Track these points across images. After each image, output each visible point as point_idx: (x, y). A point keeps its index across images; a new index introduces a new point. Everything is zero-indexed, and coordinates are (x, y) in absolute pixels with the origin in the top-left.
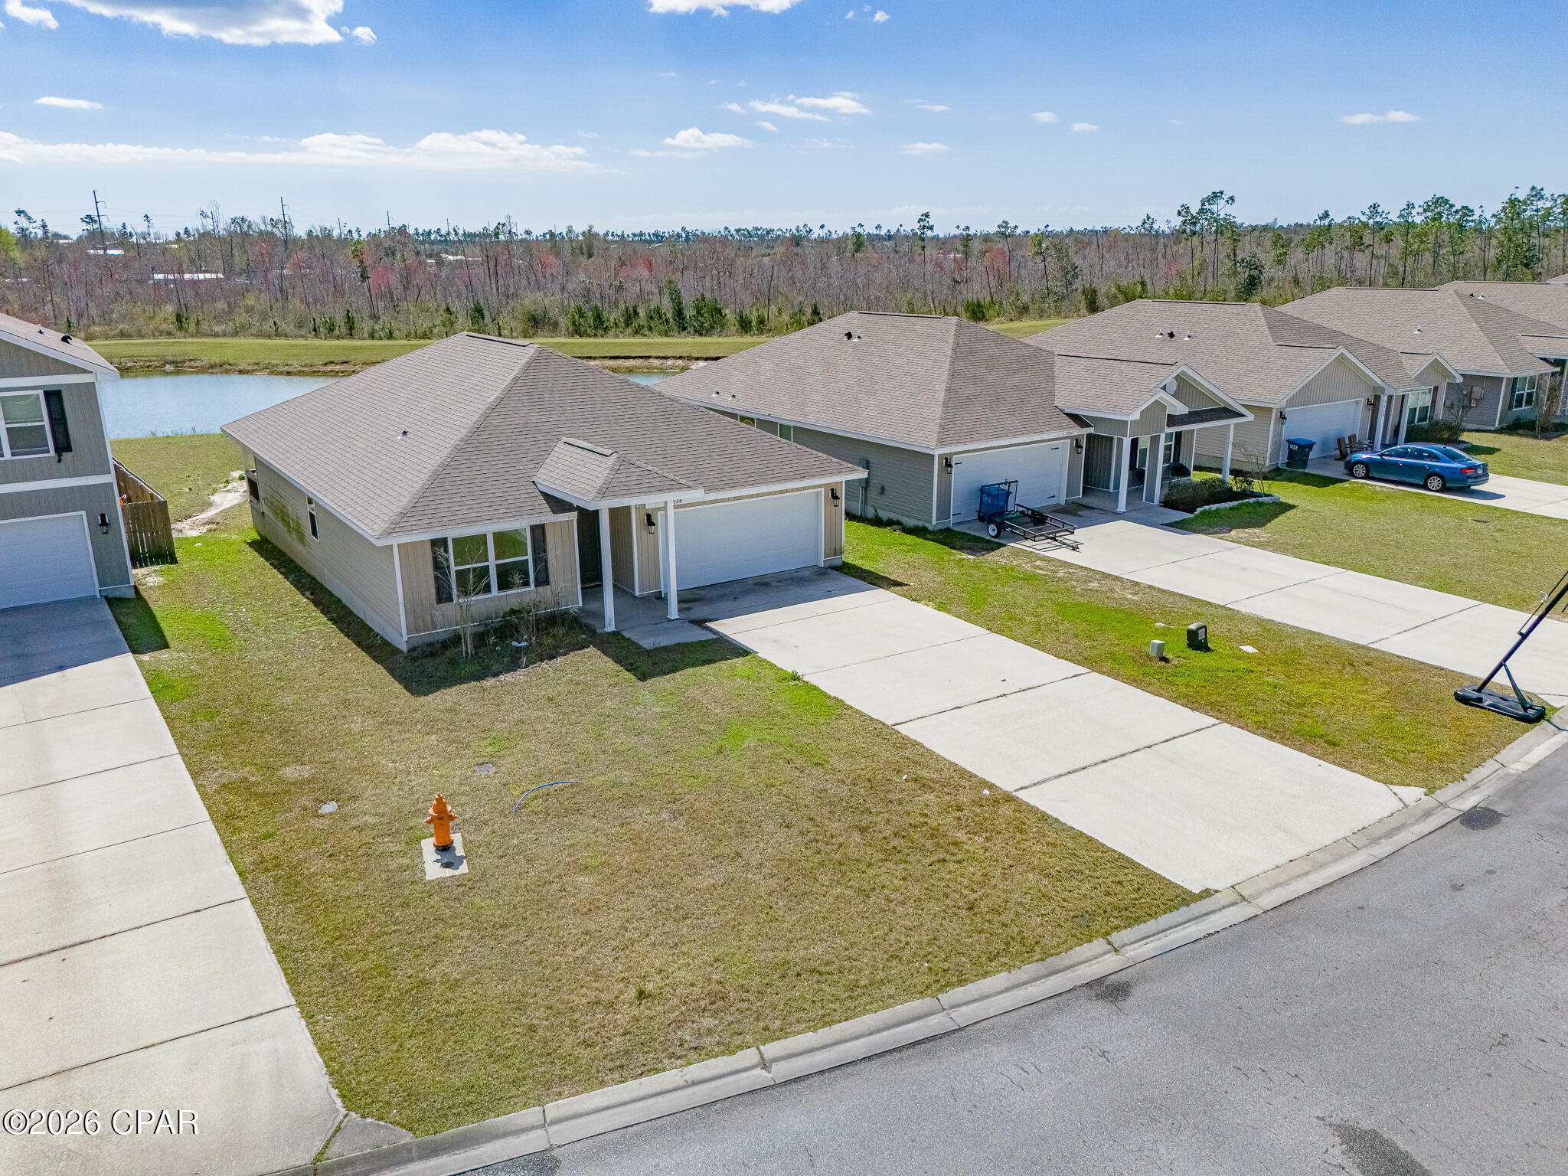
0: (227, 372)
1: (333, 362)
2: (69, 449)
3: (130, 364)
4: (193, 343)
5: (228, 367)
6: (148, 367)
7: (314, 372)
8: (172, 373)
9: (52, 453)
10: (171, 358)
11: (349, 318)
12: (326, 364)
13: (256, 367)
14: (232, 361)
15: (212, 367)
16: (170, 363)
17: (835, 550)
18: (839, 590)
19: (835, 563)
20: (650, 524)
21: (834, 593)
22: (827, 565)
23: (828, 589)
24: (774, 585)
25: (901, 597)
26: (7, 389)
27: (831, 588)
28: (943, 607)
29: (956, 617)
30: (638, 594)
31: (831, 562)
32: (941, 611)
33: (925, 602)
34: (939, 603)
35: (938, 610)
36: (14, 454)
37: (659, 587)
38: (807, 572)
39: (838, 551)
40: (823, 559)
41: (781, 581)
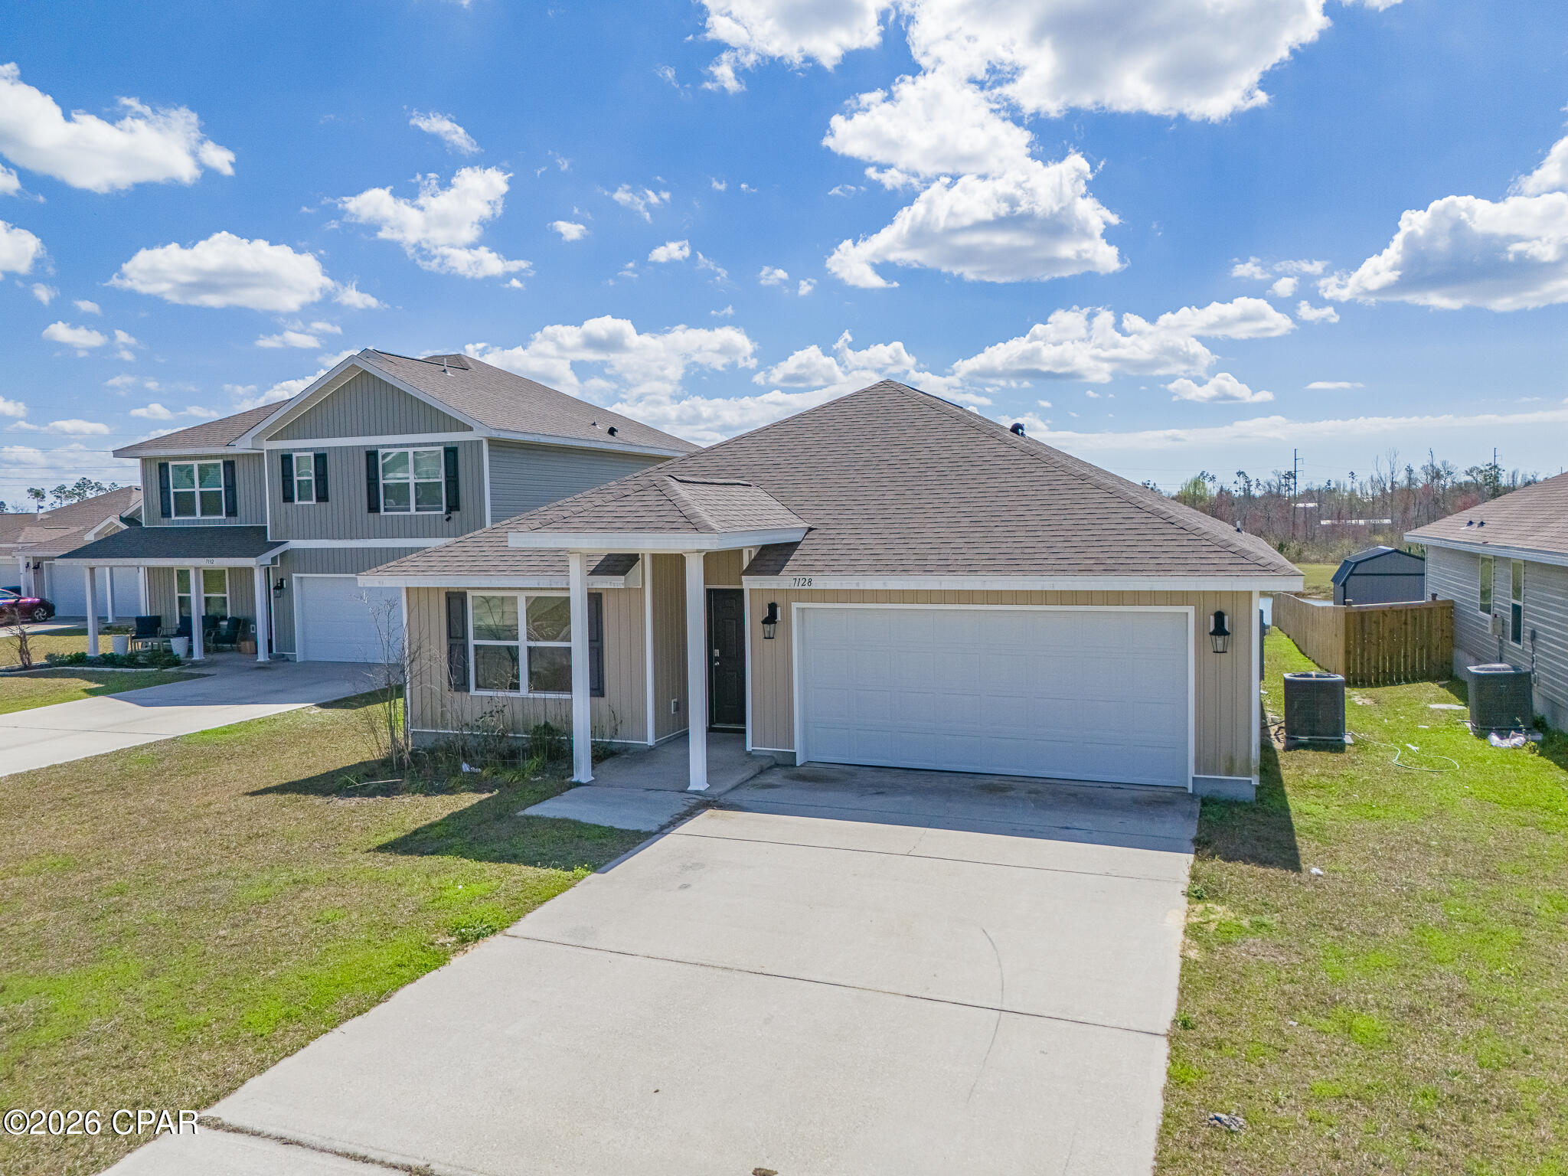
2: (457, 508)
9: (444, 511)
17: (1232, 760)
18: (1090, 832)
19: (1229, 792)
20: (771, 619)
21: (1066, 833)
22: (1205, 790)
23: (1076, 824)
24: (1009, 794)
25: (1184, 881)
26: (420, 445)
27: (1089, 825)
28: (1226, 936)
29: (1187, 965)
30: (749, 748)
31: (1217, 787)
32: (1198, 939)
33: (1219, 908)
34: (1245, 923)
35: (1193, 932)
36: (417, 510)
37: (791, 745)
38: (1135, 794)
39: (1238, 763)
40: (1191, 773)
41: (1037, 792)
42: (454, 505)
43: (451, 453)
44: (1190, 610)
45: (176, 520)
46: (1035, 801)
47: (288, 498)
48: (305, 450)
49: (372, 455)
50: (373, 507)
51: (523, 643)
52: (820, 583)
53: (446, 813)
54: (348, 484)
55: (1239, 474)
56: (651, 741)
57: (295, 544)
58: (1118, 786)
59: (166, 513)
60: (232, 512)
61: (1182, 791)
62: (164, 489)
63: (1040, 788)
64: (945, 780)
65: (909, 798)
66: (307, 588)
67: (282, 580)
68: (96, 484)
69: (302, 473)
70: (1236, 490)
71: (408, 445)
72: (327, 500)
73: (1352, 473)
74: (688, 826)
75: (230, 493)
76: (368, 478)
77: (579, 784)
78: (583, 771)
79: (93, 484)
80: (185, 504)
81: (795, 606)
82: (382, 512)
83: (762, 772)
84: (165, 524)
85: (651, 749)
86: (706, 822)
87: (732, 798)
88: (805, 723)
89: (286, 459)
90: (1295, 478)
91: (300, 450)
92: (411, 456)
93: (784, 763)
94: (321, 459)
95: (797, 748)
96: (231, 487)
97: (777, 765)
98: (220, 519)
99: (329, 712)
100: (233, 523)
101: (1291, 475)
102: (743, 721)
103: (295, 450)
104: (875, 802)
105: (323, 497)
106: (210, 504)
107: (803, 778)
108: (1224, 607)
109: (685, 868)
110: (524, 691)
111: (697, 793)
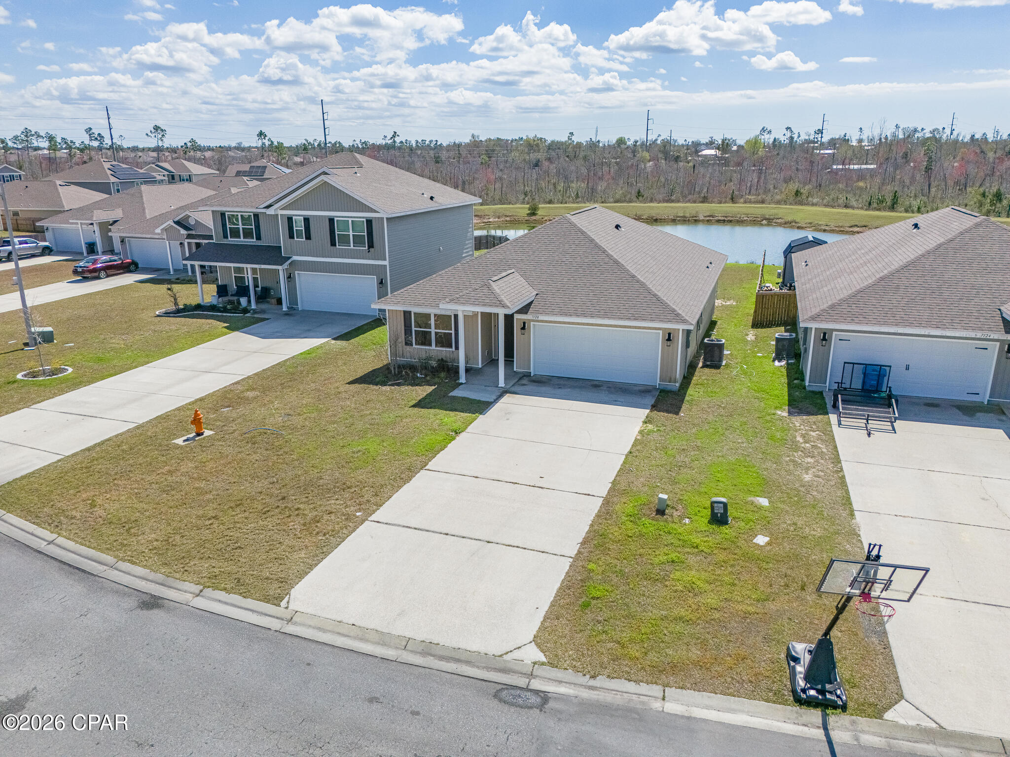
0: (792, 227)
1: (856, 226)
2: (373, 247)
3: (745, 219)
4: (786, 208)
5: (794, 224)
6: (754, 221)
7: (840, 231)
8: (766, 225)
9: (367, 248)
10: (767, 217)
11: (895, 196)
12: (851, 227)
13: (809, 225)
14: (797, 221)
15: (786, 223)
16: (766, 219)
17: (671, 378)
18: (622, 402)
19: (669, 388)
20: (523, 328)
21: (615, 402)
22: (662, 387)
23: (619, 400)
24: (601, 388)
25: (643, 418)
26: (354, 217)
27: (623, 400)
28: (650, 432)
29: (636, 440)
30: (515, 370)
31: (665, 386)
32: (641, 433)
33: (650, 426)
34: (655, 430)
35: (641, 432)
36: (354, 246)
37: (529, 368)
38: (640, 388)
39: (673, 379)
40: (658, 382)
41: (610, 387)
42: (371, 245)
43: (369, 222)
44: (661, 332)
45: (231, 240)
46: (608, 391)
47: (291, 236)
48: (299, 216)
49: (331, 220)
50: (333, 244)
51: (433, 330)
52: (541, 318)
53: (425, 394)
54: (320, 233)
55: (788, 128)
56: (480, 366)
57: (295, 258)
58: (635, 385)
59: (225, 237)
60: (259, 238)
61: (655, 388)
62: (224, 225)
63: (611, 386)
64: (581, 382)
65: (569, 390)
66: (303, 278)
67: (290, 274)
68: (36, 133)
69: (299, 226)
70: (784, 139)
71: (348, 217)
72: (310, 239)
73: (861, 129)
74: (503, 400)
75: (257, 229)
76: (330, 229)
77: (462, 384)
78: (462, 380)
79: (33, 133)
80: (235, 233)
81: (532, 323)
82: (337, 247)
83: (520, 379)
84: (225, 241)
85: (481, 368)
86: (507, 398)
87: (513, 389)
88: (534, 361)
89: (290, 219)
90: (822, 133)
91: (296, 215)
92: (350, 222)
93: (528, 375)
94: (307, 220)
95: (532, 370)
96: (258, 227)
97: (524, 376)
98: (253, 241)
99: (339, 342)
100: (259, 243)
101: (821, 132)
102: (513, 358)
103: (294, 215)
104: (558, 391)
105: (308, 237)
106: (248, 234)
107: (534, 381)
108: (671, 332)
109: (506, 414)
110: (434, 347)
111: (502, 387)
